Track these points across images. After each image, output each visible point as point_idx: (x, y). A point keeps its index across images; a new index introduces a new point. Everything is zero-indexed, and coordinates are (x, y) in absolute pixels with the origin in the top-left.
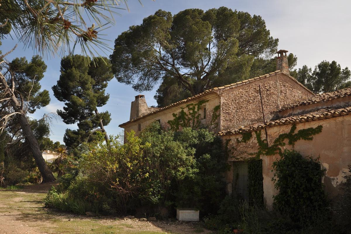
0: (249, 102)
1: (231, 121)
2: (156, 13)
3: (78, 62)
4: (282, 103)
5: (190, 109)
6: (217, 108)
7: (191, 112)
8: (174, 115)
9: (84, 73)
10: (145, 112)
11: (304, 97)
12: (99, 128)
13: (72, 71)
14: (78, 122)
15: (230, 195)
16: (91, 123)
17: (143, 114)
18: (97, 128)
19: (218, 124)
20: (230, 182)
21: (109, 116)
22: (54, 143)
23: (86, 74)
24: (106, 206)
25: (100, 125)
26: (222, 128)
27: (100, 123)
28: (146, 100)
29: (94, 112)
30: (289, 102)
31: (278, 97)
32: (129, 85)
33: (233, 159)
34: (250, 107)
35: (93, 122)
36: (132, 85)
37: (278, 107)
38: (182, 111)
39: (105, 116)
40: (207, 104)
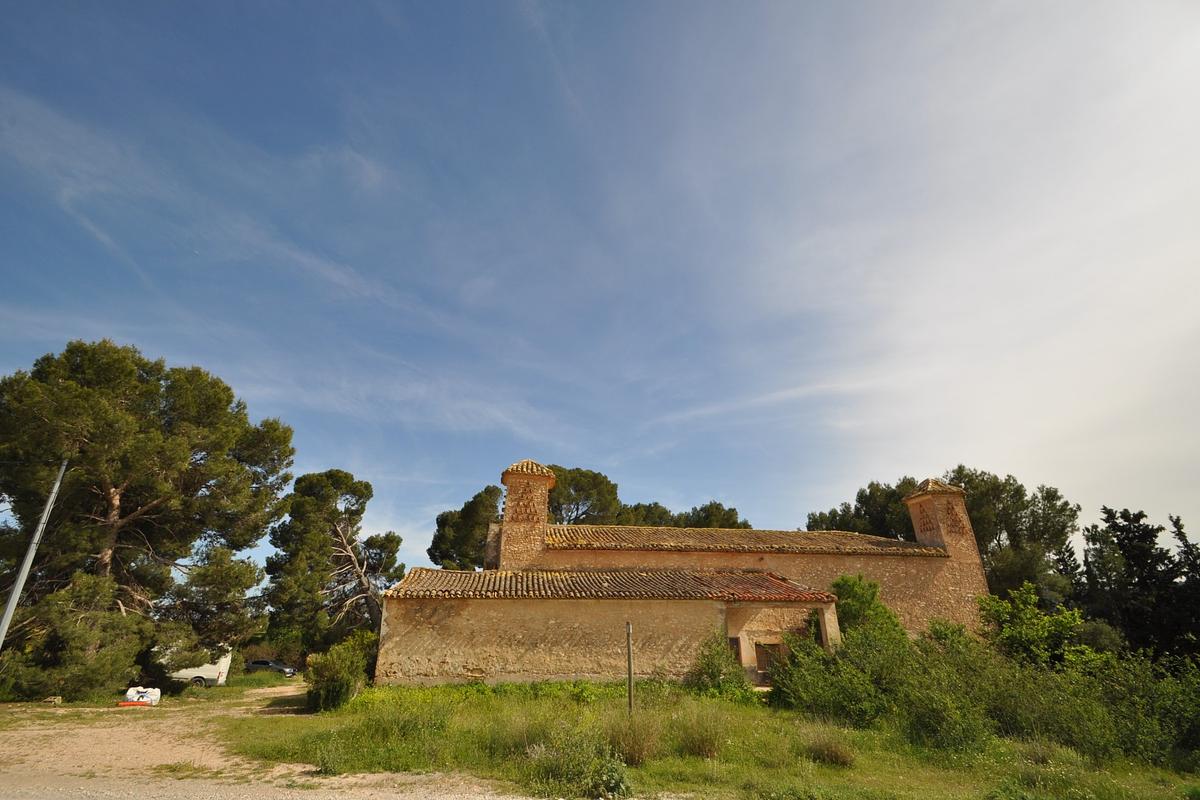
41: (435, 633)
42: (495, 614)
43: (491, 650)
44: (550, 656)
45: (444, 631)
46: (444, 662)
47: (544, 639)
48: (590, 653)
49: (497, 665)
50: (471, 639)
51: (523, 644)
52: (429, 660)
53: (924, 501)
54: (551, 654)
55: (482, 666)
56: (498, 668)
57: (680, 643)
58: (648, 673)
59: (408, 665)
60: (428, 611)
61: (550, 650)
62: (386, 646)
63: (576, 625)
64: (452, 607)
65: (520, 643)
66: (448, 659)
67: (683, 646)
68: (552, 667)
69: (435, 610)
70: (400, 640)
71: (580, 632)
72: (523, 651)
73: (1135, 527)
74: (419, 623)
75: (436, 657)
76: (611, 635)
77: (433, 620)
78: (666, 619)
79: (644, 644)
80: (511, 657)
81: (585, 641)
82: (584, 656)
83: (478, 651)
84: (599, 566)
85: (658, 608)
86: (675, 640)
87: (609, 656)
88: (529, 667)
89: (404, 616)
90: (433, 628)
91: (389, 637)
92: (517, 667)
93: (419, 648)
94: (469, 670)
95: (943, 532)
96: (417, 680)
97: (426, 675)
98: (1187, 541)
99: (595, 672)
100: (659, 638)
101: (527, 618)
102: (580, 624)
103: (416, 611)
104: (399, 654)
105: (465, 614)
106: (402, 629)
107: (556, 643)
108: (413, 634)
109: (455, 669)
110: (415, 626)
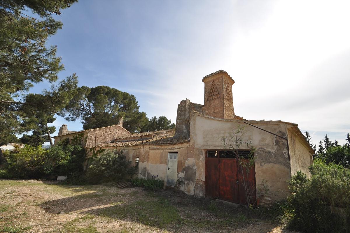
0: (101, 136)
1: (91, 142)
2: (82, 87)
4: (116, 137)
5: (79, 136)
6: (87, 137)
7: (79, 137)
8: (74, 137)
10: (66, 132)
11: (127, 135)
12: (47, 134)
14: (33, 130)
15: (84, 170)
17: (65, 133)
18: (45, 135)
19: (86, 143)
20: (85, 166)
21: (55, 128)
22: (18, 139)
24: (23, 175)
25: (48, 133)
26: (87, 145)
27: (48, 132)
29: (45, 126)
31: (115, 134)
32: (63, 117)
33: (87, 157)
34: (101, 138)
35: (43, 131)
36: (65, 118)
37: (114, 138)
38: (77, 136)
39: (52, 128)
40: (84, 135)
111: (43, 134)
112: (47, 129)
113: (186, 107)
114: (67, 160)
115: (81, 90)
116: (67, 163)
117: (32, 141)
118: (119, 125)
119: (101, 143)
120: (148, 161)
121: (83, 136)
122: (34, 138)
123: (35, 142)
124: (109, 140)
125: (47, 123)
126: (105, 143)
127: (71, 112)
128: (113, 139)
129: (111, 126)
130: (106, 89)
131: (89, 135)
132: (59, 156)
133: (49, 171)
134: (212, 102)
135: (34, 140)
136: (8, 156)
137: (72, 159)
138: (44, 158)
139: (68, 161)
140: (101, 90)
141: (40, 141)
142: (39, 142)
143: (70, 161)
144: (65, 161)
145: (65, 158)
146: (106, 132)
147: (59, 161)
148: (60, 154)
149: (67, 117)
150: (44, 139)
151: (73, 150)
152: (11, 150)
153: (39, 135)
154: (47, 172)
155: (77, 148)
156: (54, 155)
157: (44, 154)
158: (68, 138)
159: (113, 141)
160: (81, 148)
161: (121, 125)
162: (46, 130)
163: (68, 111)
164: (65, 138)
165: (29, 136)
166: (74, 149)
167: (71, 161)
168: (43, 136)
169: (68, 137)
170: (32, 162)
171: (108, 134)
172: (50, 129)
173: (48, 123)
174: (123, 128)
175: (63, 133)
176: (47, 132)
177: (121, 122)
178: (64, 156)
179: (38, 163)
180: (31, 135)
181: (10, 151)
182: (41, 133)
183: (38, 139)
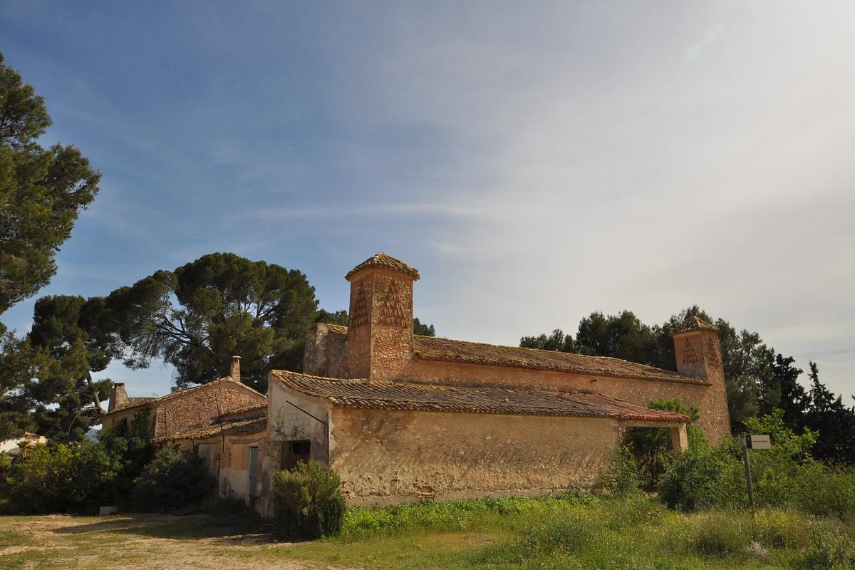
0: (187, 410)
3: (62, 307)
4: (226, 408)
8: (135, 416)
9: (70, 323)
10: (121, 403)
11: (252, 400)
12: (93, 404)
13: (51, 322)
16: (78, 399)
18: (90, 406)
19: (154, 431)
23: (75, 324)
25: (94, 400)
26: (155, 435)
27: (95, 397)
28: (126, 389)
29: (86, 381)
30: (234, 408)
31: (221, 403)
34: (188, 414)
35: (82, 397)
36: (123, 361)
37: (220, 412)
39: (104, 386)
41: (384, 448)
42: (438, 429)
43: (438, 467)
44: (489, 473)
45: (393, 447)
46: (395, 481)
47: (483, 455)
48: (521, 469)
49: (444, 483)
50: (418, 455)
51: (466, 460)
52: (381, 478)
53: (691, 337)
54: (490, 470)
55: (432, 484)
56: (446, 485)
57: (588, 458)
58: (565, 488)
59: (360, 485)
60: (375, 424)
61: (489, 465)
62: (336, 462)
63: (509, 441)
64: (398, 419)
65: (463, 460)
66: (399, 478)
67: (590, 461)
68: (492, 483)
69: (382, 422)
70: (351, 456)
71: (512, 448)
72: (465, 468)
73: (784, 369)
74: (367, 437)
75: (387, 475)
76: (536, 452)
77: (381, 433)
78: (577, 435)
79: (561, 461)
80: (456, 475)
81: (516, 458)
82: (517, 473)
83: (426, 467)
84: (464, 381)
85: (572, 425)
86: (584, 456)
87: (535, 471)
88: (471, 484)
89: (352, 428)
90: (381, 443)
91: (338, 452)
92: (462, 484)
93: (370, 465)
94: (419, 488)
95: (706, 364)
96: (371, 499)
97: (379, 494)
98: (818, 382)
99: (525, 488)
100: (572, 454)
101: (468, 433)
102: (512, 441)
103: (363, 423)
104: (350, 472)
105: (411, 427)
106: (350, 443)
107: (493, 460)
108: (361, 449)
109: (407, 487)
110: (363, 440)
111: (83, 404)
112: (92, 388)
113: (318, 342)
114: (114, 471)
115: (151, 285)
116: (114, 477)
117: (58, 425)
118: (230, 379)
119: (189, 427)
120: (230, 465)
121: (150, 415)
122: (61, 416)
123: (65, 430)
124: (206, 418)
125: (91, 372)
126: (199, 426)
127: (135, 344)
128: (217, 415)
129: (210, 384)
130: (222, 263)
131: (158, 412)
132: (99, 464)
133: (82, 495)
134: (357, 330)
135: (63, 423)
136: (8, 471)
137: (126, 467)
138: (71, 470)
139: (116, 474)
140: (209, 269)
141: (78, 424)
142: (75, 428)
143: (120, 473)
144: (112, 474)
145: (111, 467)
146: (199, 400)
147: (99, 474)
148: (100, 458)
149: (127, 358)
150: (88, 419)
151: (126, 449)
152: (12, 452)
153: (74, 407)
154: (79, 499)
155: (135, 444)
156: (89, 462)
157: (71, 461)
158: (126, 419)
159: (219, 420)
160: (144, 444)
161: (235, 377)
162: (90, 394)
163: (128, 344)
164: (120, 418)
165: (51, 414)
166: (129, 445)
167: (124, 473)
168: (85, 408)
169: (125, 416)
170: (50, 479)
171: (204, 405)
172: (99, 389)
173: (93, 371)
174: (241, 384)
175: (116, 406)
176: (92, 396)
177: (234, 370)
178: (108, 463)
179: (60, 480)
180: (54, 410)
181: (11, 455)
182: (79, 401)
183: (71, 421)
